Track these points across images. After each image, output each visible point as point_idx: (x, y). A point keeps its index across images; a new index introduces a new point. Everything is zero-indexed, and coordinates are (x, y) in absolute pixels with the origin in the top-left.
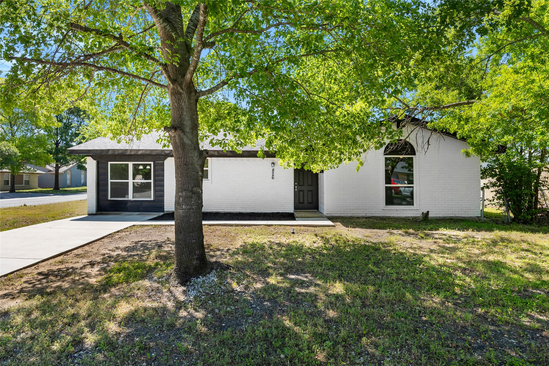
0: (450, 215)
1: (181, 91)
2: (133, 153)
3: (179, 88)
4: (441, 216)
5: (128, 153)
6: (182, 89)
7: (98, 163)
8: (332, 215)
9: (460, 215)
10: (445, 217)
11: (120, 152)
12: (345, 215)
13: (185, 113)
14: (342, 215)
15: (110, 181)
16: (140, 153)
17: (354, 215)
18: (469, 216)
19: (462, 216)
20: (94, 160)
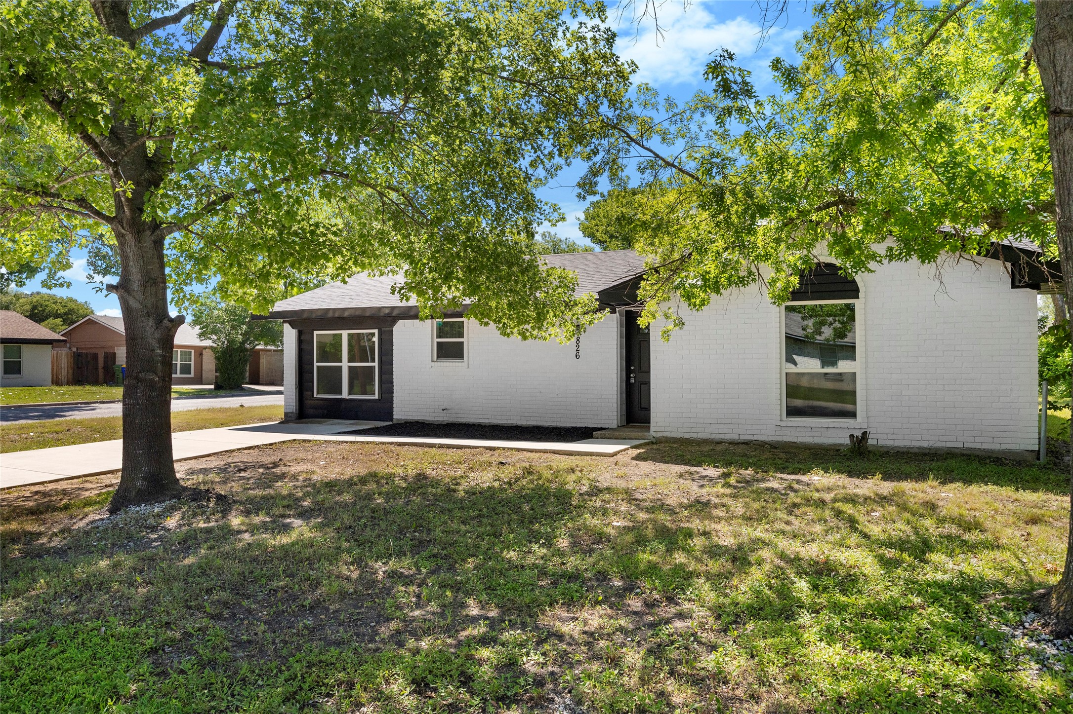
0: (949, 445)
1: (123, 231)
2: (337, 315)
3: (120, 227)
4: (925, 444)
5: (330, 315)
6: (123, 228)
7: (300, 334)
8: (665, 435)
9: (978, 446)
10: (937, 449)
11: (319, 314)
12: (694, 436)
13: (131, 263)
14: (687, 436)
15: (316, 364)
16: (346, 314)
17: (713, 436)
18: (1004, 447)
19: (985, 446)
20: (293, 328)
